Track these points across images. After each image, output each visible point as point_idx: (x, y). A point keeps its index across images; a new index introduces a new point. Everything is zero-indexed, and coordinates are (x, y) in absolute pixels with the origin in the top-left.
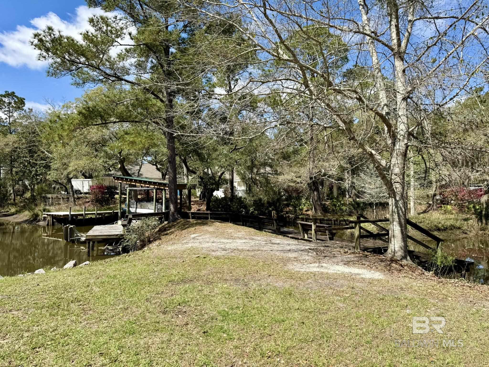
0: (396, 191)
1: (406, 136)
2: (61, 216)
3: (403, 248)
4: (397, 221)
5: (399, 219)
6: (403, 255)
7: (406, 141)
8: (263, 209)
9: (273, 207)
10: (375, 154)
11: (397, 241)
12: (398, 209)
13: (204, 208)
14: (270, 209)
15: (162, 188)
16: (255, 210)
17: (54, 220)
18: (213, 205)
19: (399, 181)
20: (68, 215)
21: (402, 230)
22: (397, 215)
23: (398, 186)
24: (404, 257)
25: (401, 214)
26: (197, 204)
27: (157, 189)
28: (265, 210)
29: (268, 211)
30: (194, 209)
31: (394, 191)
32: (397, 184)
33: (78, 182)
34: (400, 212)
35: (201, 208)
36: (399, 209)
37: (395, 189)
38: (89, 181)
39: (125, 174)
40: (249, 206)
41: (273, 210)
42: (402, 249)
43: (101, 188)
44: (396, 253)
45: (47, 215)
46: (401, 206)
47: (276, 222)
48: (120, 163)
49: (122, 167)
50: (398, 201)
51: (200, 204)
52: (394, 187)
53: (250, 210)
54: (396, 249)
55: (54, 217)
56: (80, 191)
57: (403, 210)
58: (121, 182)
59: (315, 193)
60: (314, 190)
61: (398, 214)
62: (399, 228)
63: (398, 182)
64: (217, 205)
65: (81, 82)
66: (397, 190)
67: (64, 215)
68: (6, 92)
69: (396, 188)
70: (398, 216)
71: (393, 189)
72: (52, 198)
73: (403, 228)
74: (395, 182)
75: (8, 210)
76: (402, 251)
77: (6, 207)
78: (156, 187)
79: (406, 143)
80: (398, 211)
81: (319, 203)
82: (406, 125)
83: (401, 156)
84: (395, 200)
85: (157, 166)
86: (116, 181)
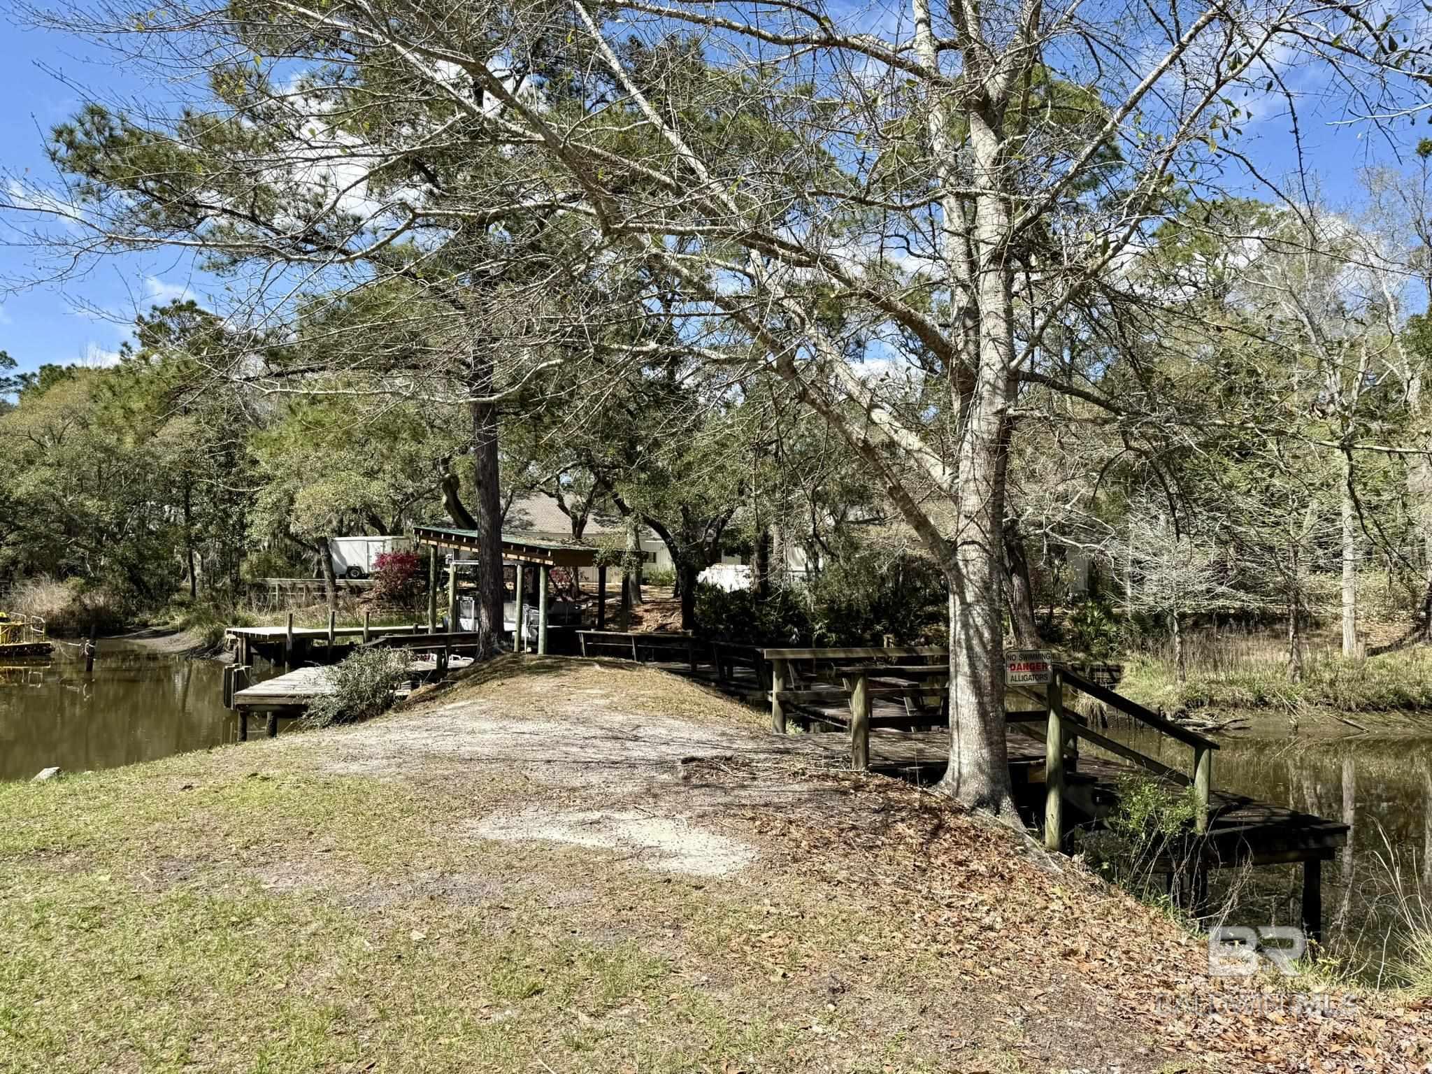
0: (964, 571)
1: (1001, 384)
2: (265, 636)
3: (984, 767)
4: (965, 674)
5: (972, 666)
6: (986, 791)
7: (999, 403)
8: (855, 626)
9: (884, 622)
10: (920, 450)
11: (966, 743)
12: (967, 634)
13: (676, 621)
14: (879, 627)
15: (538, 561)
16: (829, 630)
17: (253, 650)
18: (703, 612)
19: (979, 538)
20: (284, 636)
21: (981, 704)
22: (965, 651)
23: (974, 555)
24: (989, 802)
25: (978, 649)
26: (661, 610)
27: (525, 565)
28: (864, 631)
29: (872, 635)
30: (650, 623)
31: (959, 570)
32: (971, 547)
33: (356, 544)
34: (975, 642)
35: (669, 621)
36: (971, 632)
37: (961, 563)
38: (384, 541)
39: (461, 522)
40: (814, 620)
41: (886, 631)
42: (982, 771)
43: (401, 559)
44: (964, 783)
45: (235, 633)
46: (979, 621)
47: (796, 670)
48: (446, 491)
49: (452, 502)
50: (969, 605)
51: (668, 610)
52: (959, 557)
53: (813, 630)
54: (965, 771)
55: (251, 640)
56: (359, 568)
57: (987, 635)
58: (435, 543)
59: (1016, 581)
60: (1013, 570)
61: (970, 648)
62: (973, 699)
63: (973, 542)
64: (715, 612)
65: (226, 260)
66: (971, 568)
67: (273, 637)
68: (174, 302)
69: (966, 561)
70: (969, 657)
71: (956, 564)
72: (281, 588)
73: (986, 699)
74: (965, 543)
75: (168, 619)
76: (983, 778)
77: (163, 611)
78: (522, 558)
79: (1000, 407)
80: (968, 639)
81: (1028, 613)
82: (1002, 349)
83: (983, 455)
84: (963, 601)
85: (561, 499)
86: (424, 541)
